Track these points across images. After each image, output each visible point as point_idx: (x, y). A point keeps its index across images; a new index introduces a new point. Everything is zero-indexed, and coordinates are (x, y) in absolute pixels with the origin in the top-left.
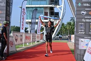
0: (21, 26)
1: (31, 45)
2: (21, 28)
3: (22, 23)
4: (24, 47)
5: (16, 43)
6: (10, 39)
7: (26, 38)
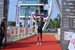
1: (25, 37)
3: (17, 19)
4: (19, 38)
7: (21, 31)
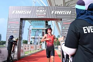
0: (28, 40)
2: (28, 41)
5: (25, 51)
6: (22, 48)
